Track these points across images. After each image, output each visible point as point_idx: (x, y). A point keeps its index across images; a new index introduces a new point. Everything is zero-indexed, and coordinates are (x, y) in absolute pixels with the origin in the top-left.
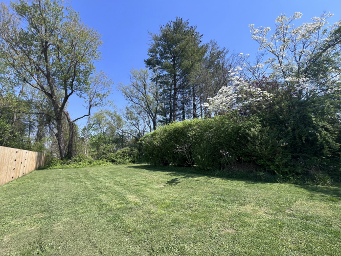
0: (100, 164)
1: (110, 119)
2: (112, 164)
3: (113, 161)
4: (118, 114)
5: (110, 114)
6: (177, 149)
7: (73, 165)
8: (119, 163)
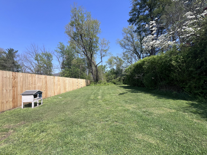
0: (108, 85)
1: (115, 61)
2: (114, 84)
3: (115, 83)
4: (119, 57)
5: (115, 58)
6: (136, 77)
7: (98, 85)
8: (118, 84)
